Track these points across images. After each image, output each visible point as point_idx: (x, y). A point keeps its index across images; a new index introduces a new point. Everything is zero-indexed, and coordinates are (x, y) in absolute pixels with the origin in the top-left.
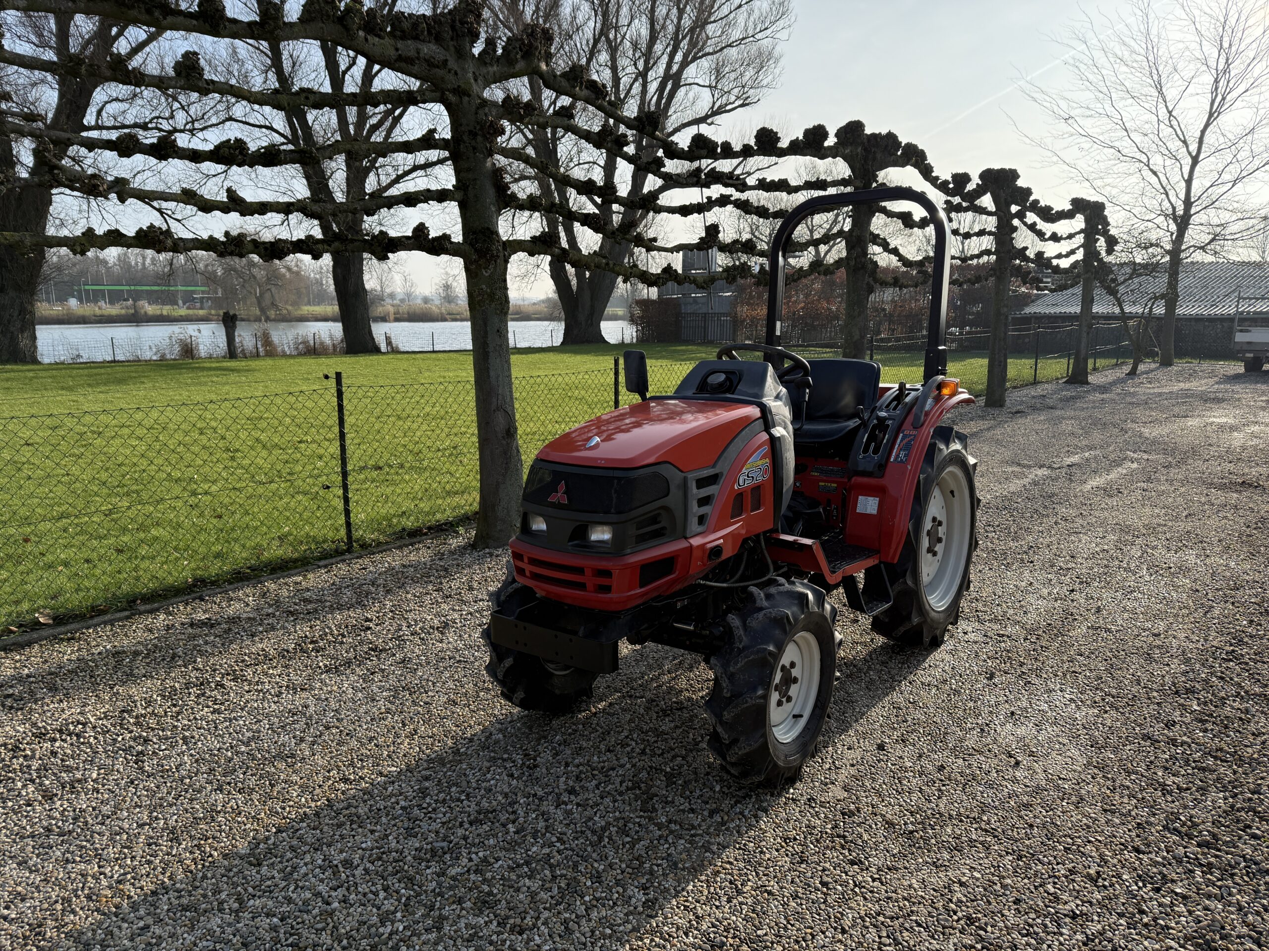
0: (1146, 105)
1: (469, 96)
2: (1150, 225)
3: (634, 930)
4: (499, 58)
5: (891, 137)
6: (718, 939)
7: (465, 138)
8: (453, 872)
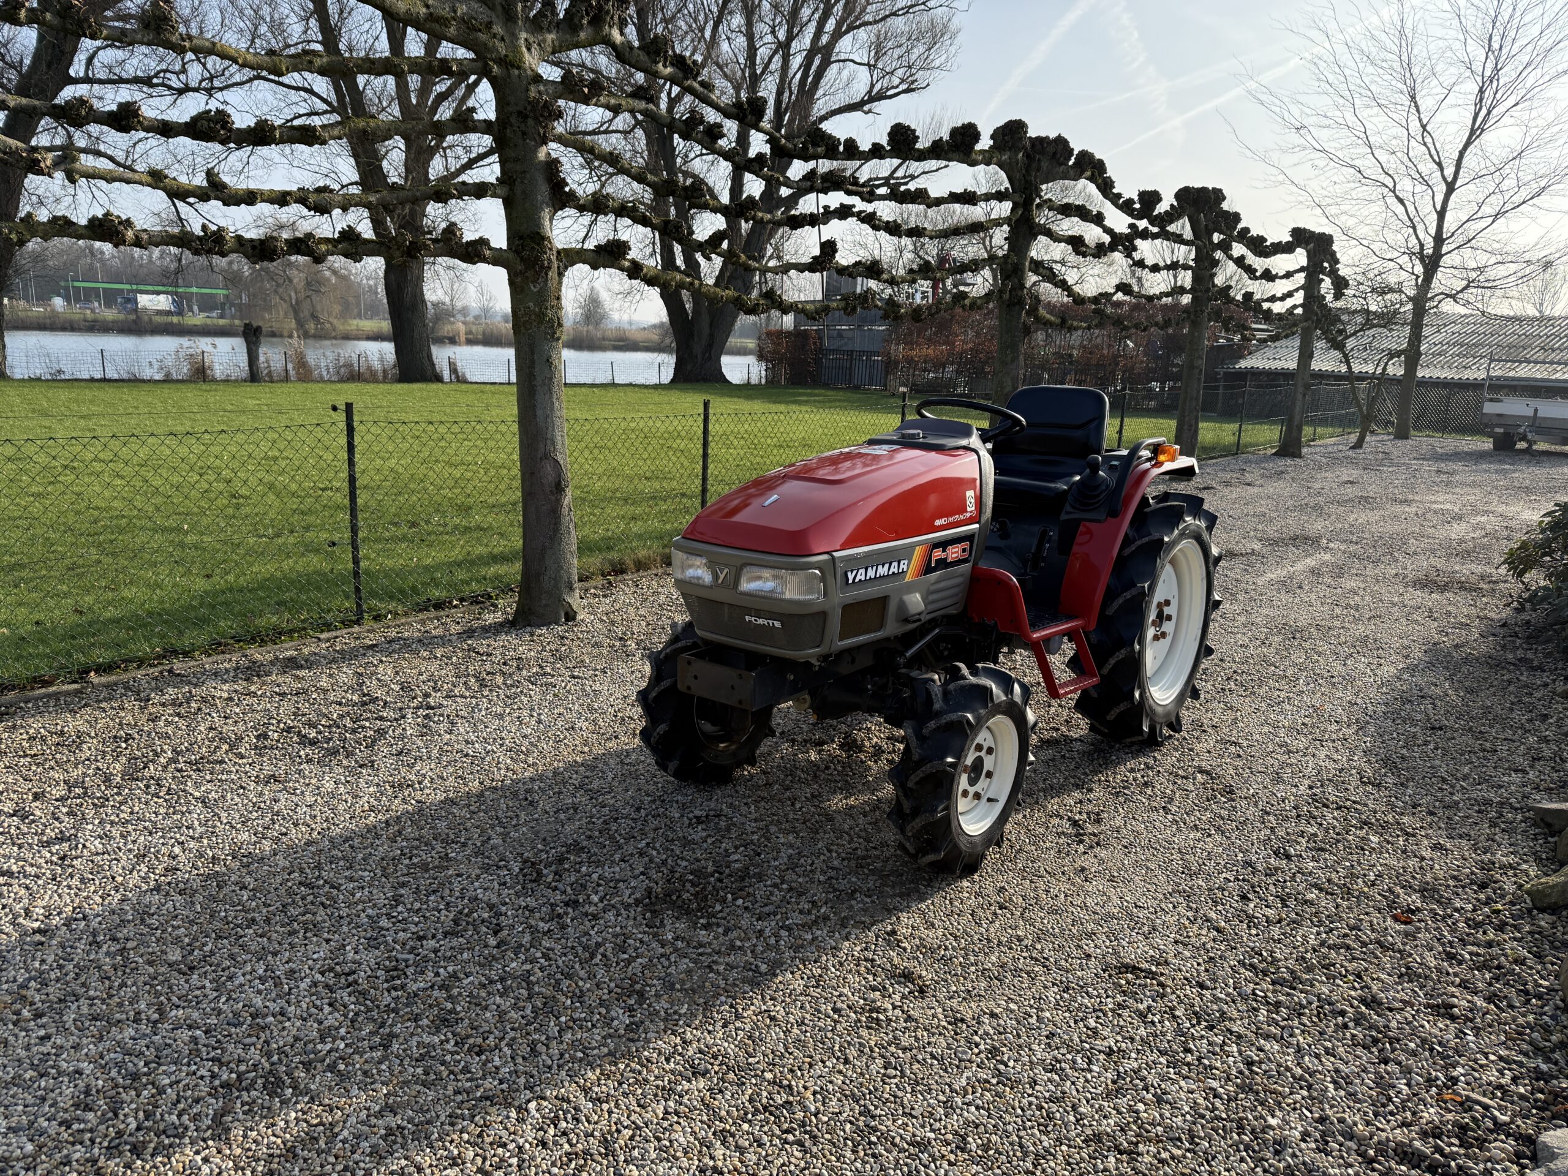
0: (1394, 116)
1: (519, 68)
2: (1391, 264)
3: (610, 1053)
4: (559, 24)
5: (1061, 143)
6: (702, 1067)
7: (513, 120)
8: (413, 987)
